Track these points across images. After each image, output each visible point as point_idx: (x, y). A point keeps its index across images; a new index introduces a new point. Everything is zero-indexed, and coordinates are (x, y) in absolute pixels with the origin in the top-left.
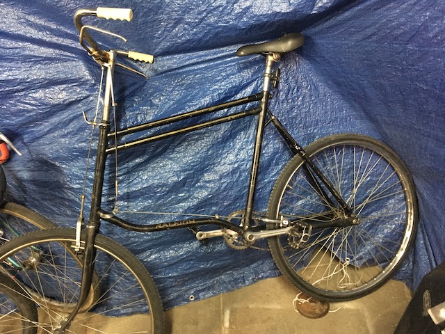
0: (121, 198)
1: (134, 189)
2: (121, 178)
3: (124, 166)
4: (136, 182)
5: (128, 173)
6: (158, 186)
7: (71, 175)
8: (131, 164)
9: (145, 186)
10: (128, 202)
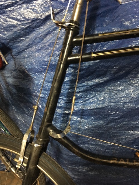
0: (75, 114)
1: (89, 108)
2: (79, 95)
3: (84, 84)
4: (92, 101)
5: (86, 91)
6: (112, 109)
7: (39, 85)
8: (91, 83)
9: (100, 106)
10: (82, 118)
